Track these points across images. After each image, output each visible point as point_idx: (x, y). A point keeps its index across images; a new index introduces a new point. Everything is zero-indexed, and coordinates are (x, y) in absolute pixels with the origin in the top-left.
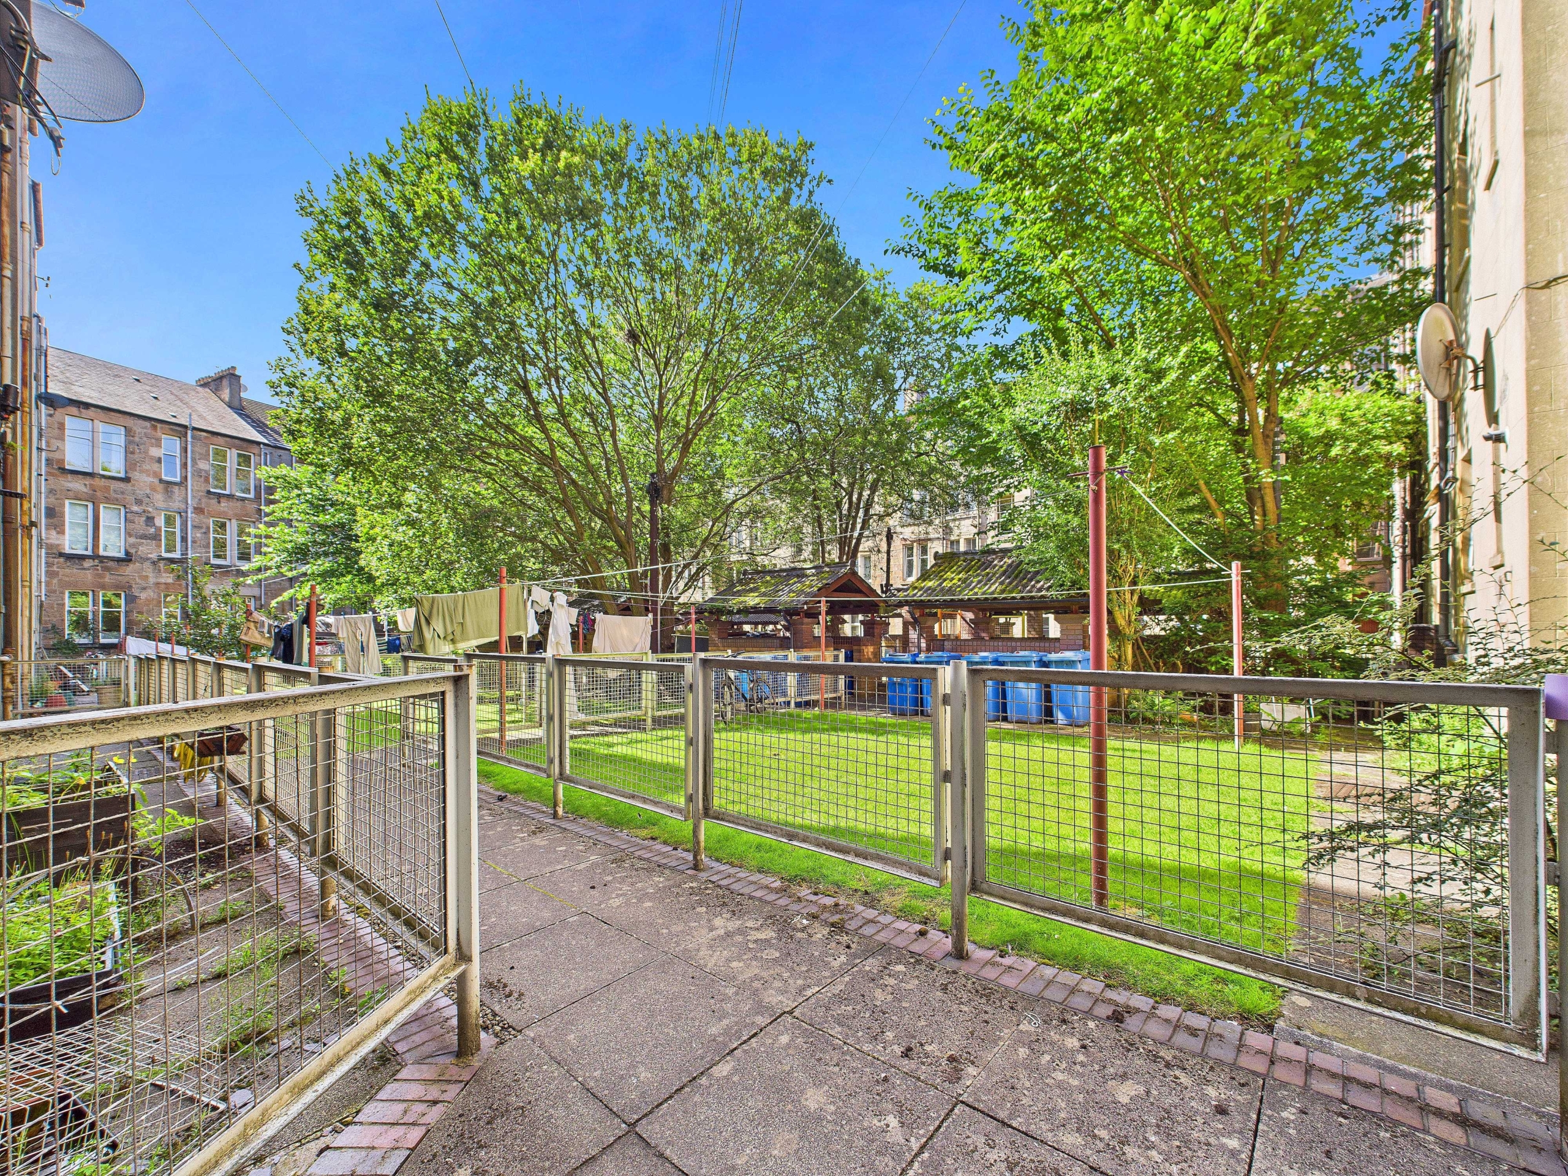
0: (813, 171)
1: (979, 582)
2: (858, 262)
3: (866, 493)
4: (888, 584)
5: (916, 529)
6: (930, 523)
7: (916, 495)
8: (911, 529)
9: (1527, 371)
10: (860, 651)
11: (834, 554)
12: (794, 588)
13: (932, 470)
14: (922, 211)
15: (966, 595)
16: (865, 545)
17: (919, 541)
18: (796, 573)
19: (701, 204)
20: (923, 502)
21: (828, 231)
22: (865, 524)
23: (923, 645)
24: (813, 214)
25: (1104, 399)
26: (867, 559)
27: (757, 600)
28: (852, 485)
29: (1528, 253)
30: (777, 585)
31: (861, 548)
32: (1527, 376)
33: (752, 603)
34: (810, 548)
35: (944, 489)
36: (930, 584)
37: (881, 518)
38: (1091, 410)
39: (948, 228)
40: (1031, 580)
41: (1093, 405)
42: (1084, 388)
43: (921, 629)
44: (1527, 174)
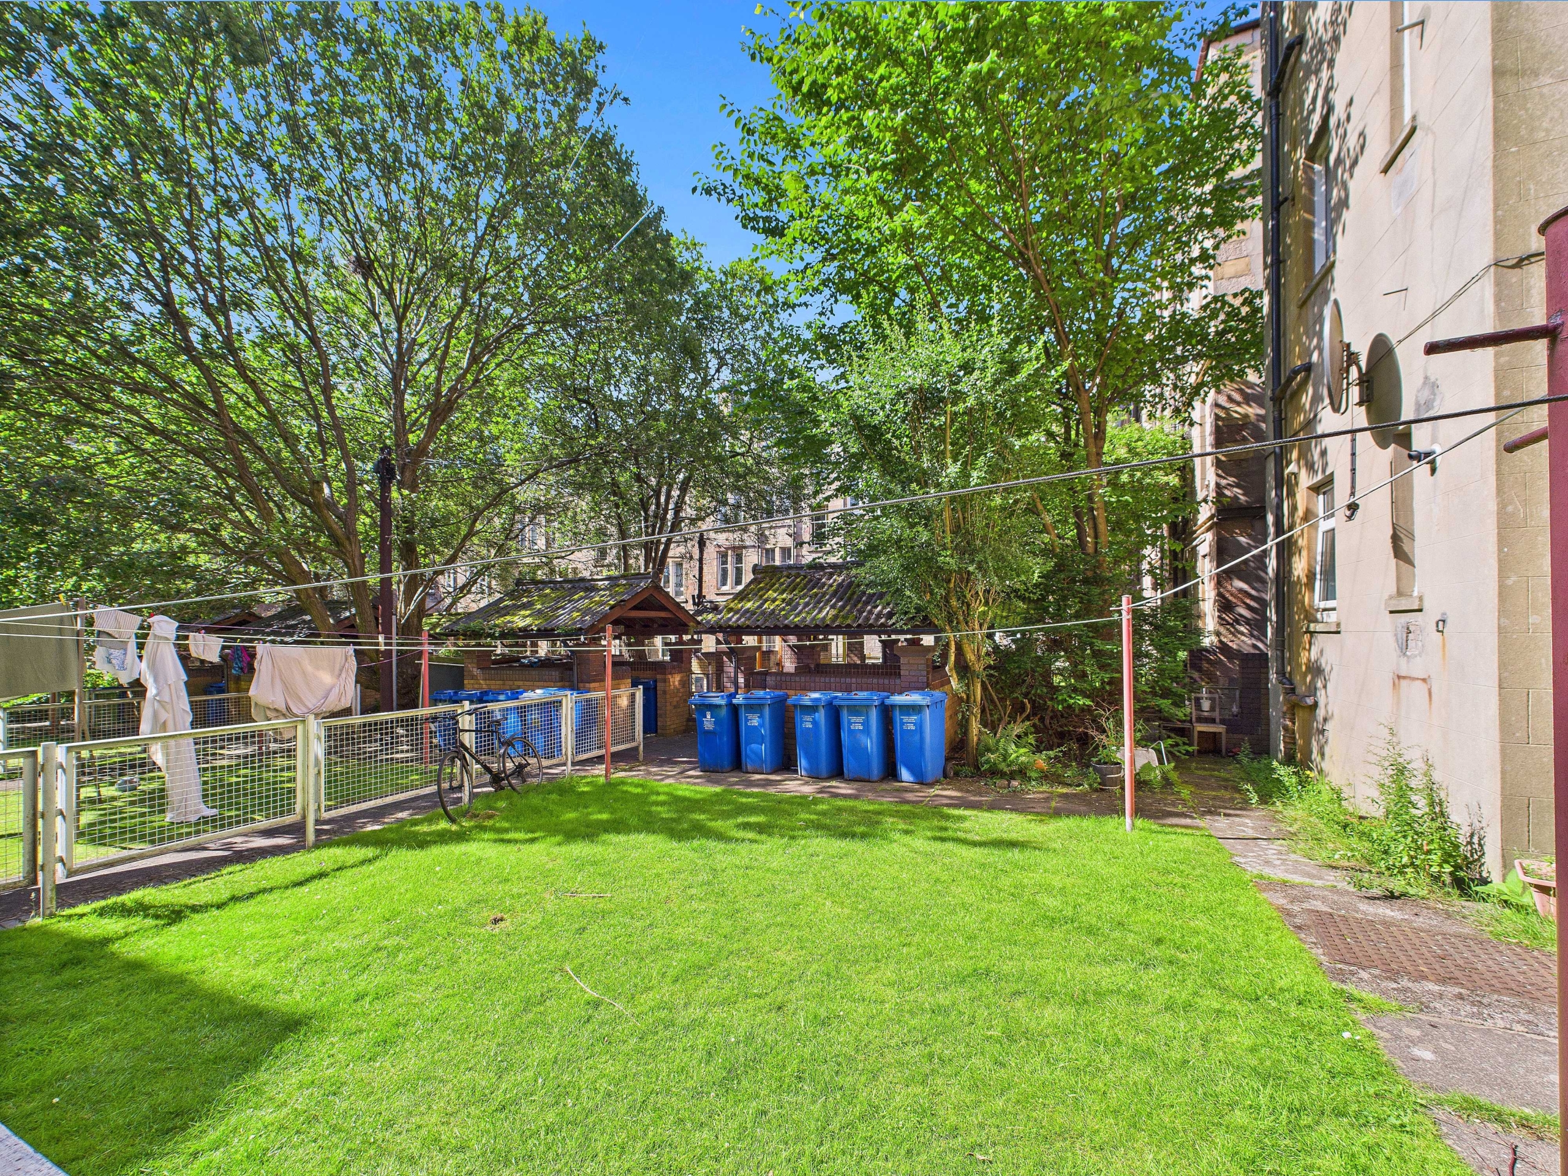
0: (603, 80)
1: (807, 605)
2: (661, 211)
3: (675, 493)
4: (701, 595)
5: (731, 536)
6: (745, 530)
7: (731, 498)
8: (724, 535)
9: (1496, 371)
10: (665, 681)
11: (638, 561)
12: (579, 604)
13: (749, 471)
14: (739, 133)
15: (794, 619)
16: (675, 551)
17: (734, 548)
18: (586, 586)
19: (454, 97)
20: (737, 506)
21: (625, 167)
22: (676, 526)
23: (741, 680)
24: (607, 140)
25: (959, 388)
26: (679, 565)
27: (528, 621)
28: (659, 485)
29: (1497, 221)
30: (557, 600)
31: (671, 554)
32: (1496, 377)
33: (521, 624)
34: (614, 551)
35: (761, 494)
36: (749, 605)
37: (693, 521)
38: (942, 400)
39: (771, 163)
40: (867, 603)
41: (945, 394)
42: (934, 373)
43: (738, 661)
44: (1496, 120)
